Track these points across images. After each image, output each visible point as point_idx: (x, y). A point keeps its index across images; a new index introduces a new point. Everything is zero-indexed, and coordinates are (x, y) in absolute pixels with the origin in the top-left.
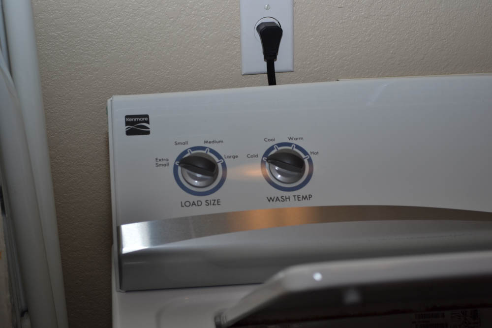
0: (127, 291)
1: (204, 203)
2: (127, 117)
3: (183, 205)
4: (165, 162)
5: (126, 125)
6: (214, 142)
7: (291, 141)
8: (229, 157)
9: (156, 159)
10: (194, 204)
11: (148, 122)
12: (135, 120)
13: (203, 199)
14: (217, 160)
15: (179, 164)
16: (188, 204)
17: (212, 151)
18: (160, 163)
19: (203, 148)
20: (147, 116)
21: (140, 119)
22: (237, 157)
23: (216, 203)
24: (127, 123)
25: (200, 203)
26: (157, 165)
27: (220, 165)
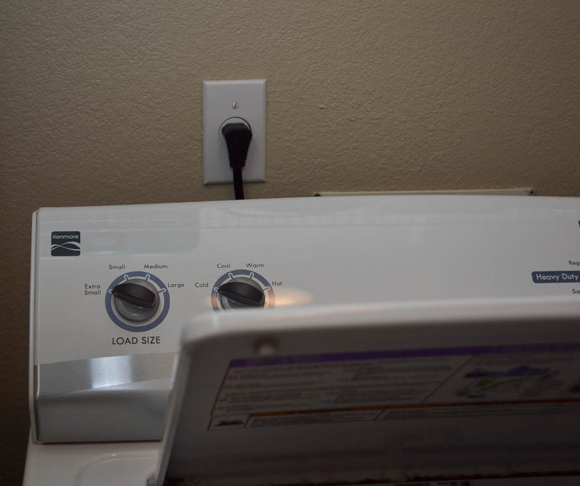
0: (45, 444)
1: (140, 341)
2: (54, 233)
3: (115, 342)
4: (96, 290)
5: (52, 244)
6: (156, 267)
7: (249, 269)
8: (173, 286)
9: (86, 285)
10: (128, 341)
11: (78, 241)
12: (63, 237)
13: (139, 335)
14: (159, 289)
15: (112, 292)
16: (120, 341)
17: (153, 278)
18: (89, 290)
19: (143, 274)
20: (78, 233)
21: (69, 237)
22: (183, 285)
23: (155, 341)
24: (54, 241)
25: (135, 340)
26: (86, 293)
27: (161, 296)
